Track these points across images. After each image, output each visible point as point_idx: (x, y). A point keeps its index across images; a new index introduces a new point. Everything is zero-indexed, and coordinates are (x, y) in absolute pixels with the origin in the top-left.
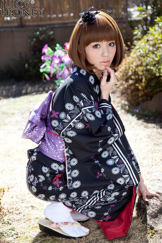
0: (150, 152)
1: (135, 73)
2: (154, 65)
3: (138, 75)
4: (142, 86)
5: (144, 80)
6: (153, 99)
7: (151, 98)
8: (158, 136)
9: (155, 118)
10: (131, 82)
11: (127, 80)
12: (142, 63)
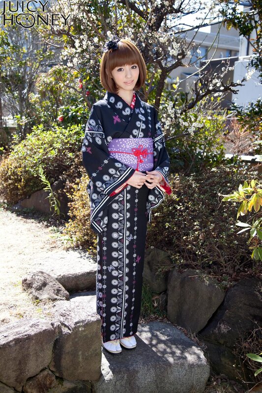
0: (31, 243)
1: (14, 174)
2: (32, 167)
3: (17, 175)
4: (21, 186)
5: (23, 180)
6: (31, 197)
7: (29, 197)
8: (37, 229)
9: (33, 214)
10: (10, 181)
11: (6, 180)
12: (20, 165)
